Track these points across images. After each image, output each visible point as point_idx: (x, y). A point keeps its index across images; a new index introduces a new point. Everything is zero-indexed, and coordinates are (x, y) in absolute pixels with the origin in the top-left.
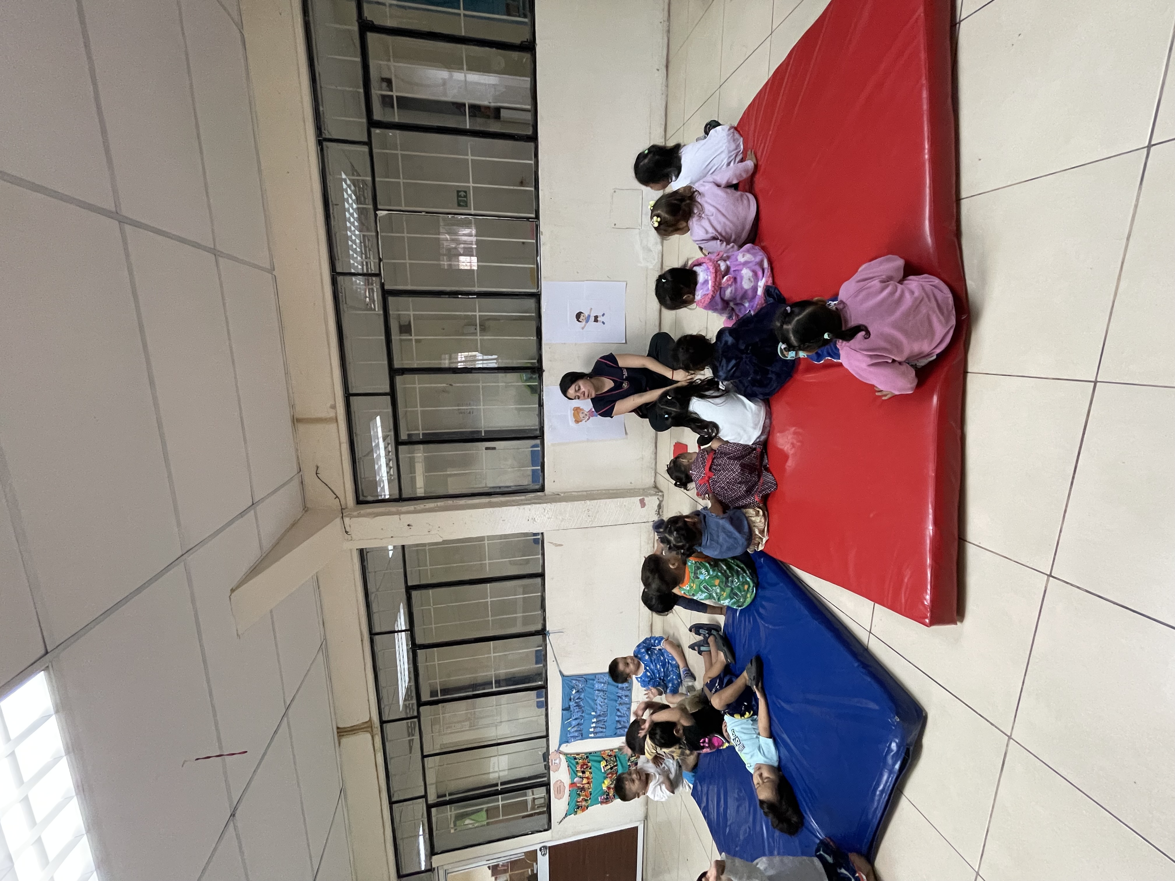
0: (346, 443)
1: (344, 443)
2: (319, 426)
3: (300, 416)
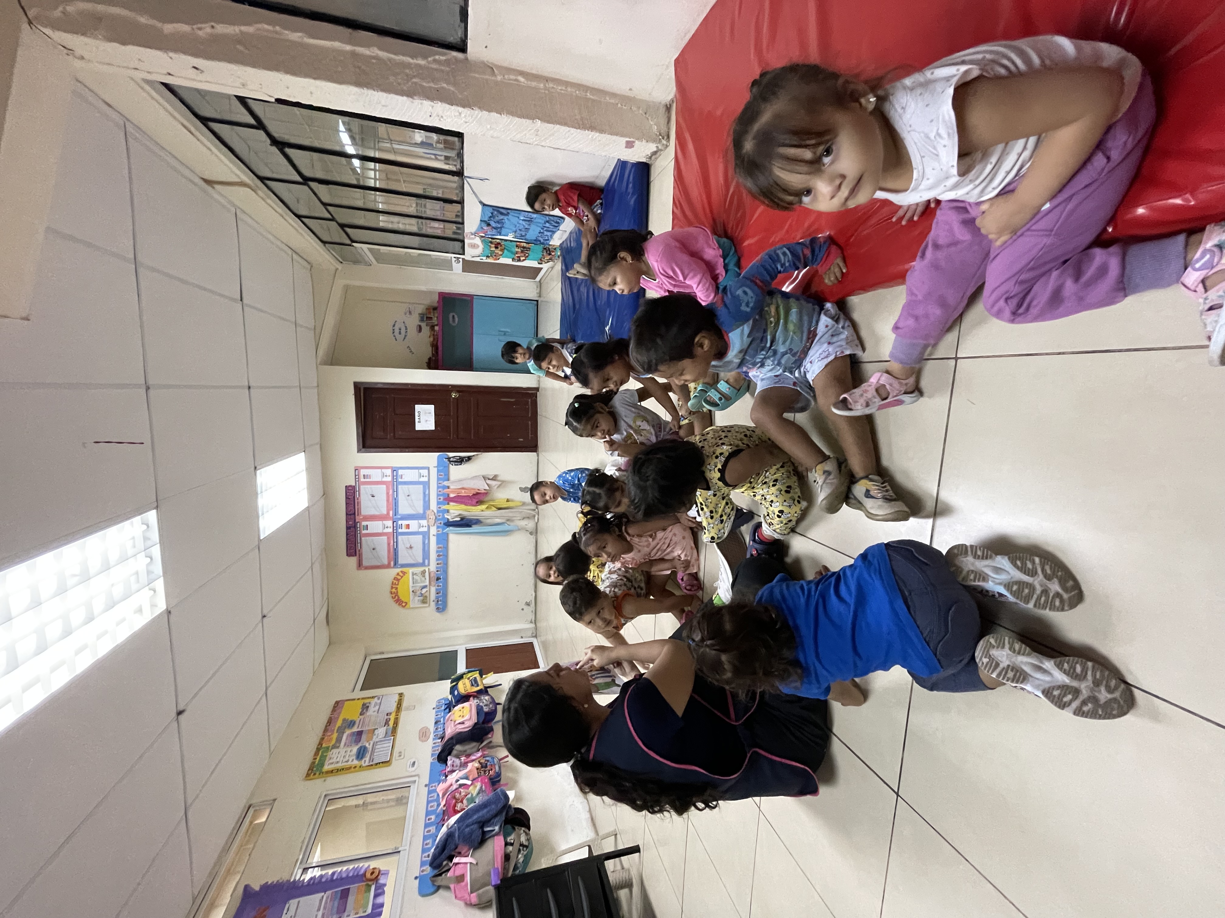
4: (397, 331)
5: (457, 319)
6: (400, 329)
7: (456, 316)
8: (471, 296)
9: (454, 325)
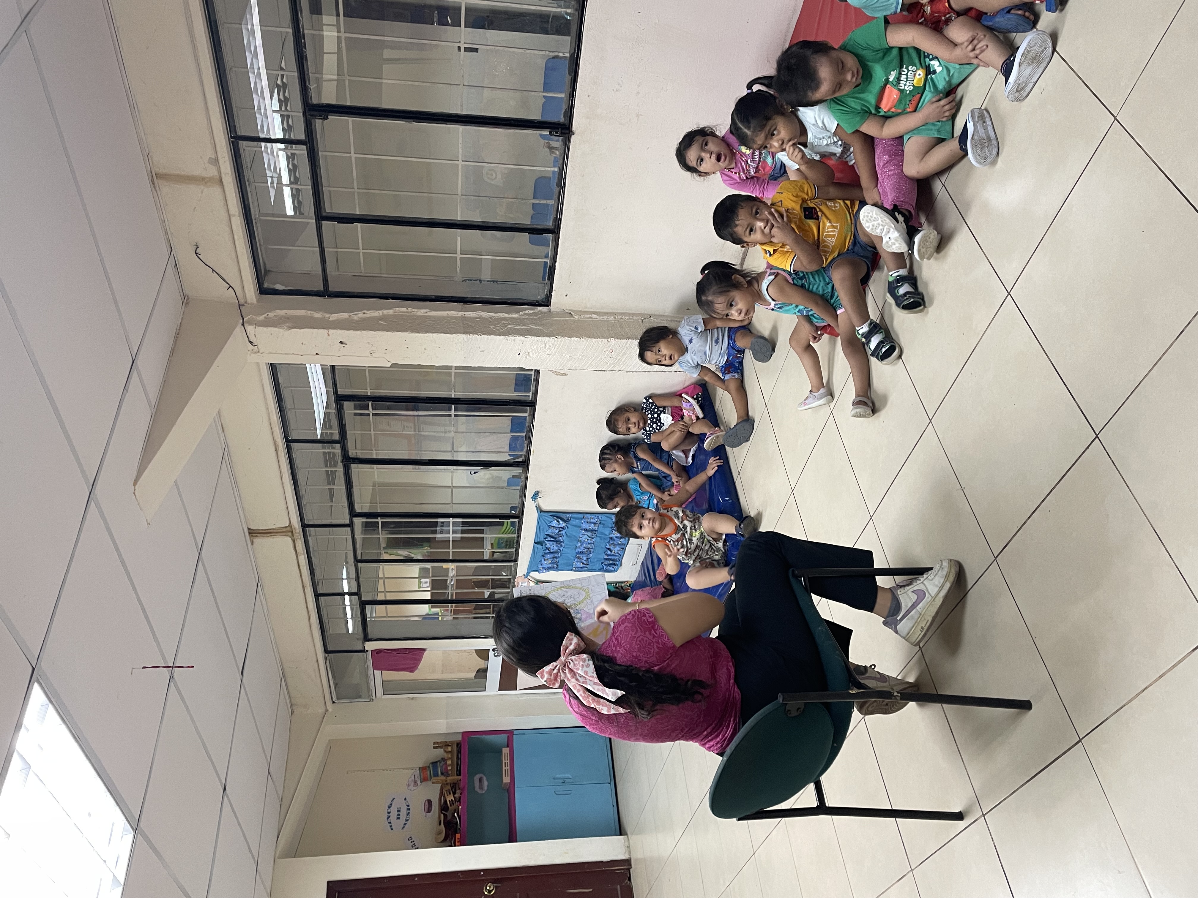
0: (239, 216)
1: (234, 216)
2: (193, 190)
3: (162, 171)
4: (394, 814)
5: (485, 783)
6: (399, 811)
7: (485, 778)
8: (510, 733)
9: (480, 791)
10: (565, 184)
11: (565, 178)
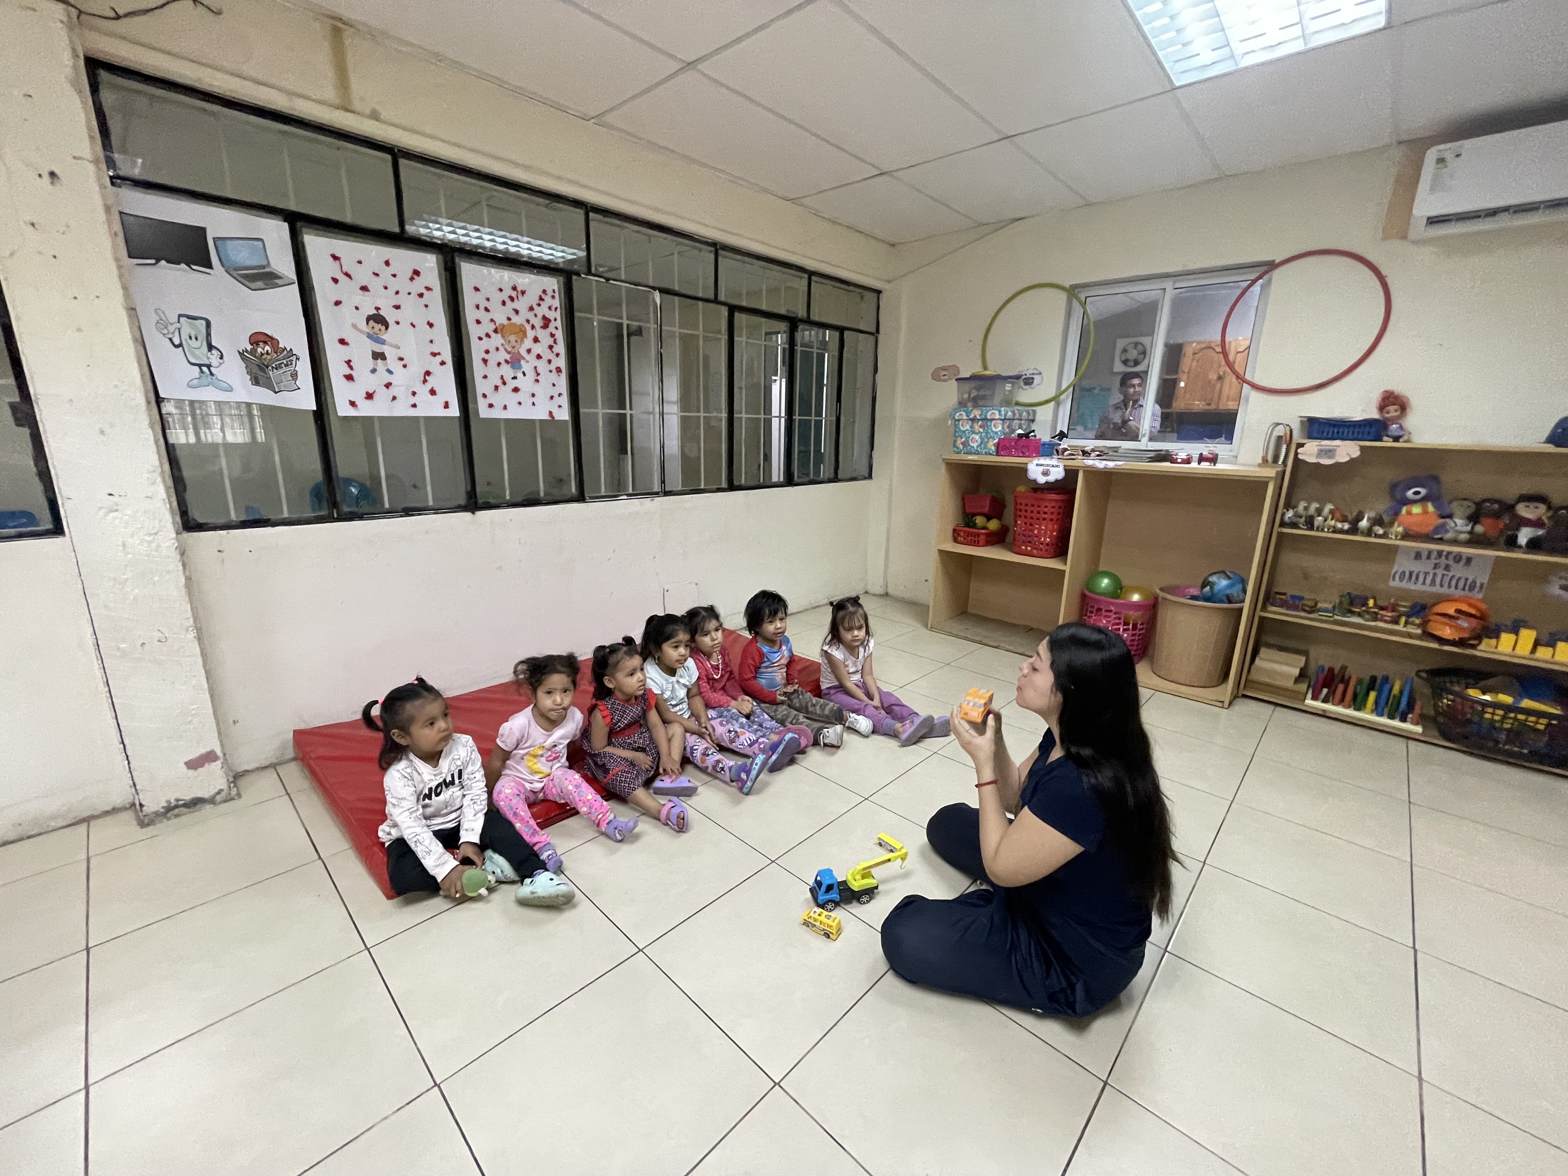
3: (348, 38)
10: (413, 515)
11: (419, 515)
